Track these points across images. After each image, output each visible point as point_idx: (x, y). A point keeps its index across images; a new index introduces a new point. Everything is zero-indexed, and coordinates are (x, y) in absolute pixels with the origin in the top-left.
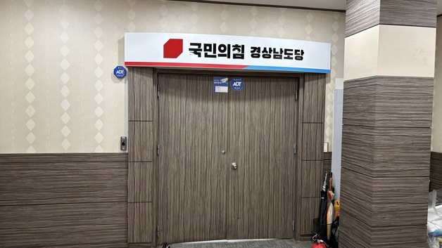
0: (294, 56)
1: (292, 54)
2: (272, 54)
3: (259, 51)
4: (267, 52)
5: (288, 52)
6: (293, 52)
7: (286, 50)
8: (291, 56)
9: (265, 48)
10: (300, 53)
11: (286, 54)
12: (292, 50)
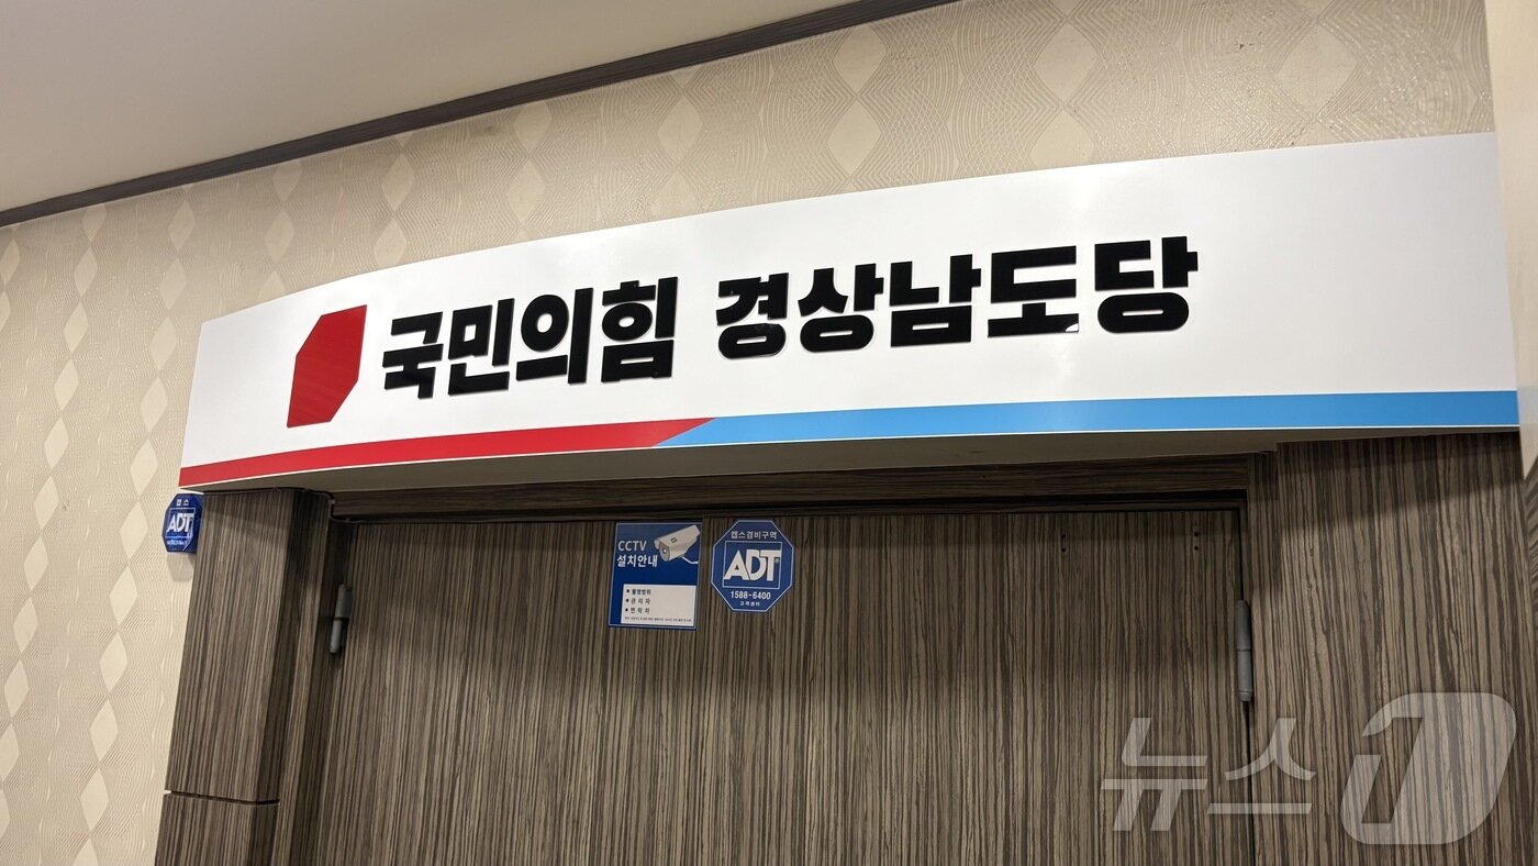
0: (1088, 301)
1: (1066, 289)
2: (882, 314)
3: (777, 308)
4: (838, 302)
5: (1022, 276)
6: (1083, 271)
7: (1004, 263)
8: (1054, 307)
9: (824, 278)
10: (1155, 264)
11: (1003, 291)
12: (1066, 255)
